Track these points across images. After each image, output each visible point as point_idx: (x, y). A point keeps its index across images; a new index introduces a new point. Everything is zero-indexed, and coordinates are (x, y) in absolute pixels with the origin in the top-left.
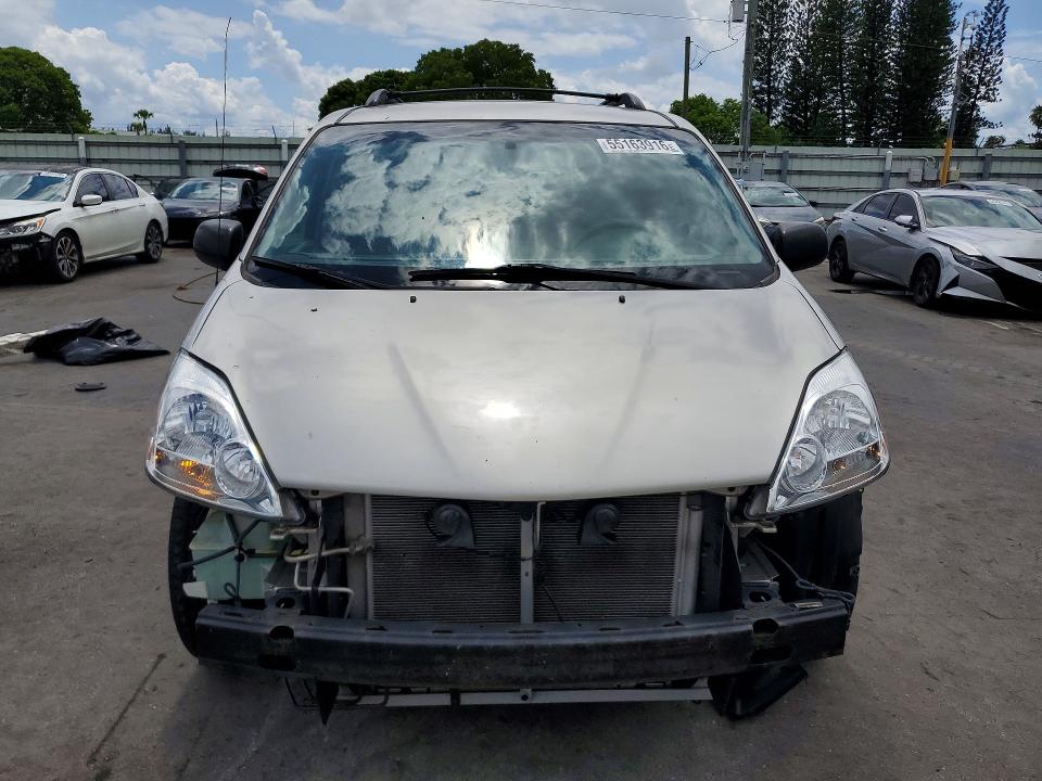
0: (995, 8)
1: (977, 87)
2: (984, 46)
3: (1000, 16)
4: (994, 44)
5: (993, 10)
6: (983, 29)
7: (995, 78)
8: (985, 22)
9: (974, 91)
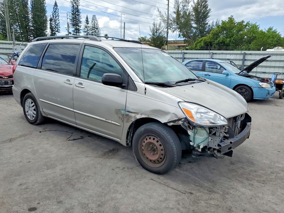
0: (56, 8)
1: (55, 28)
2: (54, 18)
3: (57, 11)
4: (57, 18)
5: (55, 9)
6: (53, 13)
7: (59, 27)
8: (54, 12)
9: (54, 30)
